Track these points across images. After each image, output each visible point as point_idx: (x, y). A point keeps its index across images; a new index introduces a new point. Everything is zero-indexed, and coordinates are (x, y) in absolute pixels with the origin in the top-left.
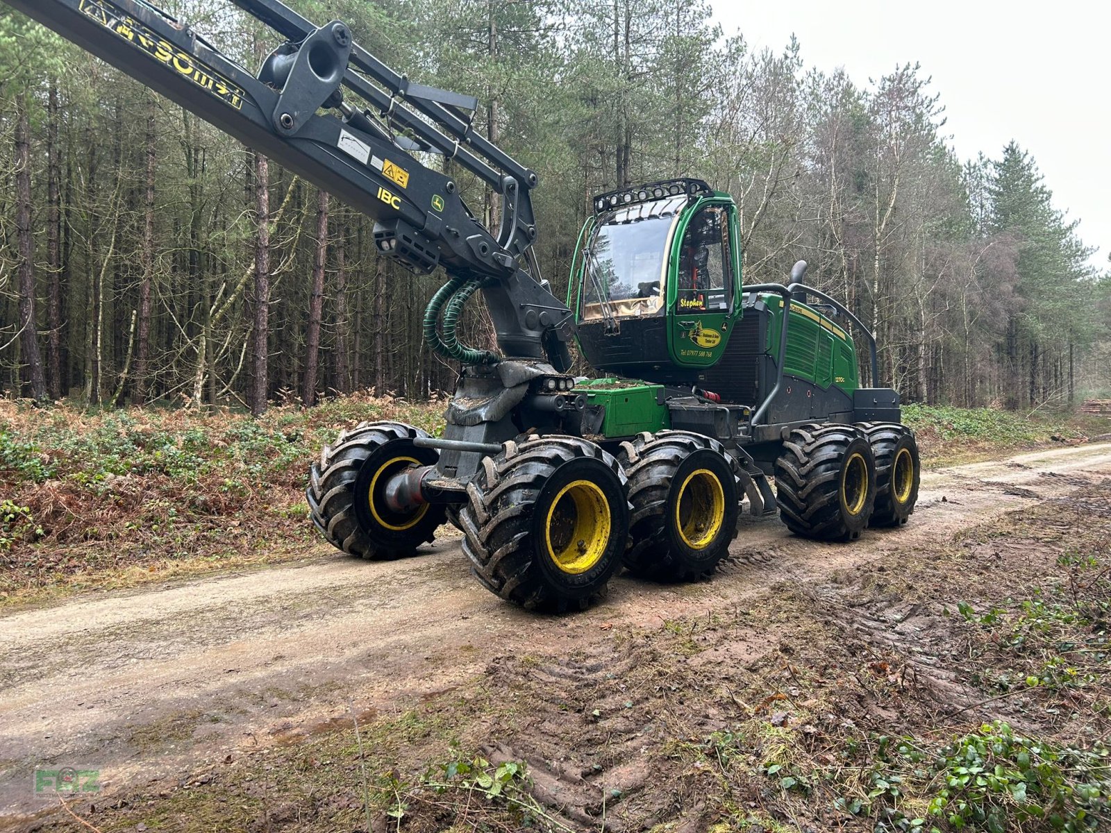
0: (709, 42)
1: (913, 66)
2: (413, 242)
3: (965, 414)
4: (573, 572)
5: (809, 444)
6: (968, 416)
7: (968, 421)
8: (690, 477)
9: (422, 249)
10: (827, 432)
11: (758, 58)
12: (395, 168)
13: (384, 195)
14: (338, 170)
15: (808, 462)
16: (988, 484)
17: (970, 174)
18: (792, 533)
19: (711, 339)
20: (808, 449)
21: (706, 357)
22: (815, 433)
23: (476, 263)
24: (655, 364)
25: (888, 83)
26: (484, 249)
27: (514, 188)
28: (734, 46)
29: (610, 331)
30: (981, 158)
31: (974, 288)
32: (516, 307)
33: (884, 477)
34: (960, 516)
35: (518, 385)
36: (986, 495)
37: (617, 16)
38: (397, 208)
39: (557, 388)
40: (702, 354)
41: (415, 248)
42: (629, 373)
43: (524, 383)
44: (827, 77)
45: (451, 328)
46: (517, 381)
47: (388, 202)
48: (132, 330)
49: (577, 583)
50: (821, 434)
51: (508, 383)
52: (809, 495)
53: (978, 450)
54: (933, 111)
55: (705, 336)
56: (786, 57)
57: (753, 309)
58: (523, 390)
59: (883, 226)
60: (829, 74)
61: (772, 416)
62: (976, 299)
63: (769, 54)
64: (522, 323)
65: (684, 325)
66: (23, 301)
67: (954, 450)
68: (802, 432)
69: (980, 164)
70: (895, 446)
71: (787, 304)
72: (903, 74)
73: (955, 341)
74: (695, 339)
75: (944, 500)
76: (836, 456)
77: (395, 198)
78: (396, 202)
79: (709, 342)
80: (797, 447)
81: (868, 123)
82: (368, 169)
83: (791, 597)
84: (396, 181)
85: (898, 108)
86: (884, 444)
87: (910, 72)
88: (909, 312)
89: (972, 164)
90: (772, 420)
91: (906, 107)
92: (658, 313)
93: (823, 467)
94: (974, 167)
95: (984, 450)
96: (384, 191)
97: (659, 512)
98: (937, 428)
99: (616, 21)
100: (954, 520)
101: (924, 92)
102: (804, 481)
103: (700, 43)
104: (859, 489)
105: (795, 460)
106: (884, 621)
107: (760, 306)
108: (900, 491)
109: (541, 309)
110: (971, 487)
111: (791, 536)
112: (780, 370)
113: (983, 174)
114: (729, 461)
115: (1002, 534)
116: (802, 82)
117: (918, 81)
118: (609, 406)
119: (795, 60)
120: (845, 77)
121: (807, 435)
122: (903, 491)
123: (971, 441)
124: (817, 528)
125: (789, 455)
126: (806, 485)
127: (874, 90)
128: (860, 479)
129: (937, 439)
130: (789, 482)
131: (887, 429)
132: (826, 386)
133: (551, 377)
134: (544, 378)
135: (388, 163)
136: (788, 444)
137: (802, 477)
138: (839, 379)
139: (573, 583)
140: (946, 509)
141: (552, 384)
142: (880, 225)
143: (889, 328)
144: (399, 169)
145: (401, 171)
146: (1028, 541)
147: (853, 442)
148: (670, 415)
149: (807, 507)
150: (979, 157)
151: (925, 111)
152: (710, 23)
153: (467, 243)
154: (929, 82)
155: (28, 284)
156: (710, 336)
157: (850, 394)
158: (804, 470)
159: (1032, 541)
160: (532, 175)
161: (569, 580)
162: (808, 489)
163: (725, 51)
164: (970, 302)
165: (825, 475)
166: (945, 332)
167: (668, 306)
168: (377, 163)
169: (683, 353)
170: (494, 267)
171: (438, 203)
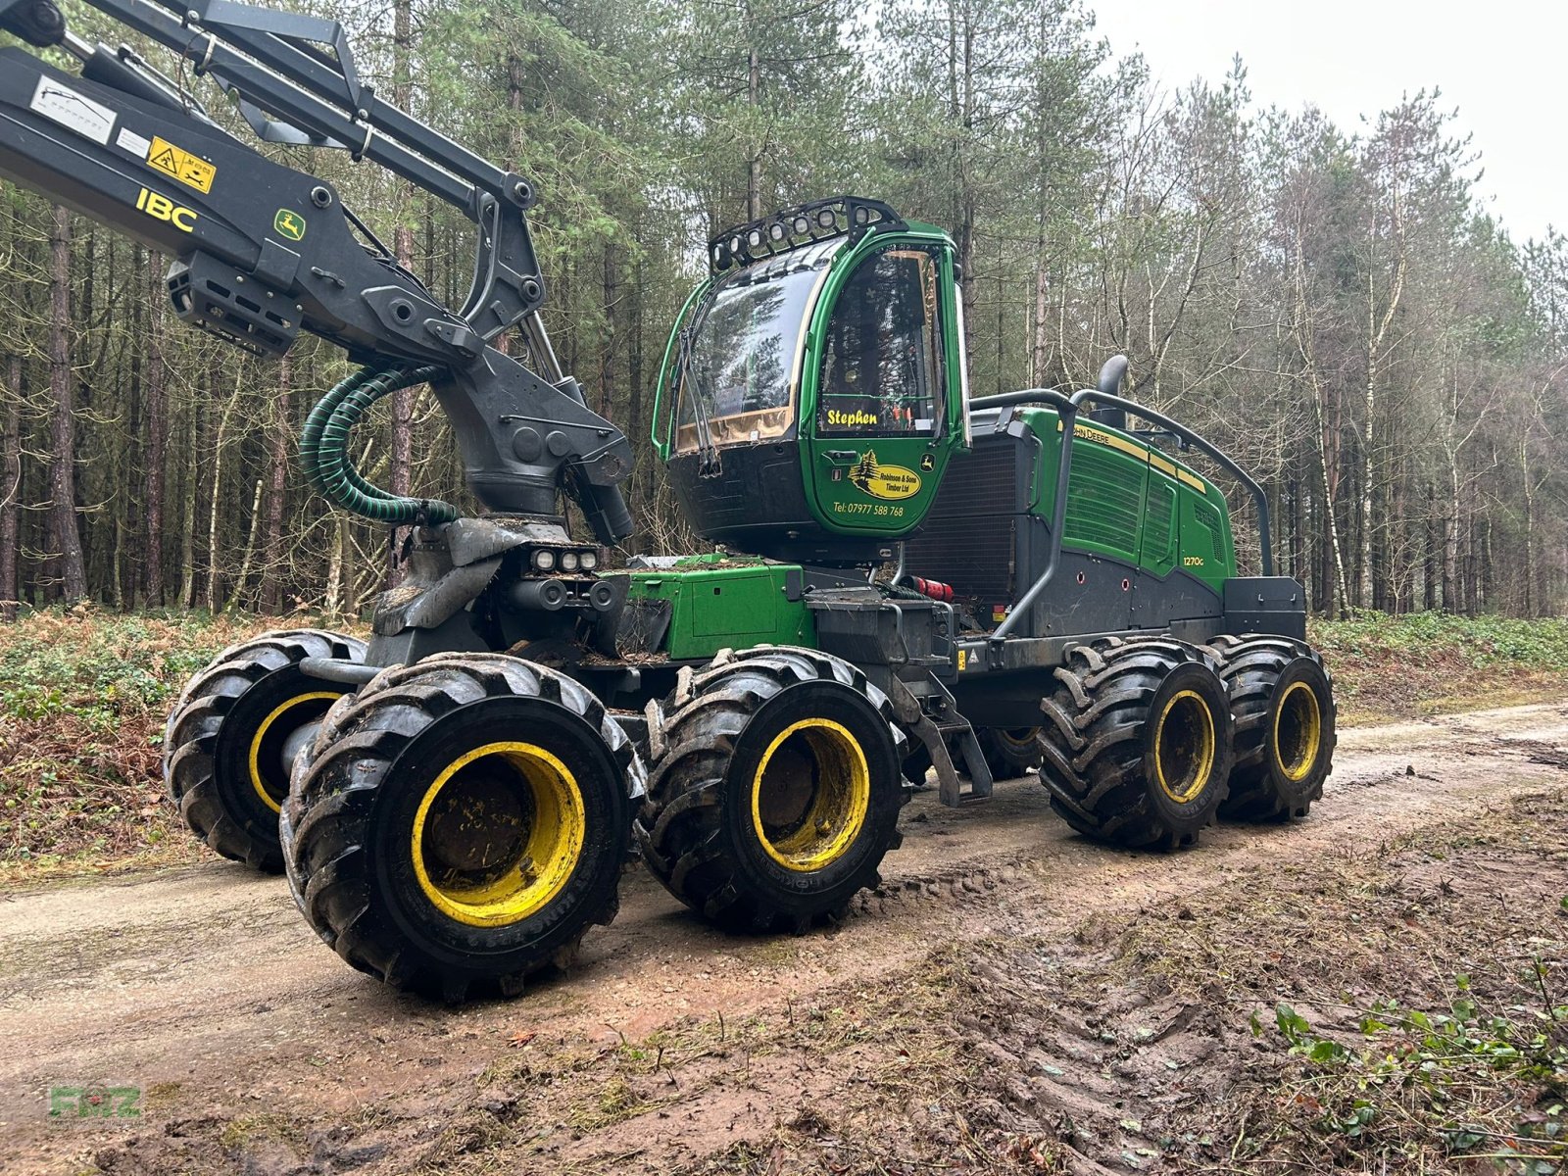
0: (1089, 65)
1: (1430, 92)
2: (234, 295)
3: (1518, 628)
4: (485, 924)
5: (1095, 673)
6: (1524, 631)
7: (1521, 639)
8: (786, 733)
9: (256, 309)
10: (1129, 651)
11: (1185, 94)
12: (179, 154)
13: (152, 204)
14: (35, 151)
15: (1089, 706)
16: (1509, 743)
17: (1533, 258)
18: (1076, 833)
19: (899, 484)
20: (1092, 682)
21: (889, 516)
22: (1108, 653)
23: (387, 338)
24: (792, 528)
25: (1389, 120)
26: (403, 312)
27: (492, 211)
28: (1129, 69)
29: (708, 469)
30: (1552, 235)
31: (1538, 431)
32: (491, 422)
33: (1254, 734)
34: (1422, 803)
35: (479, 562)
36: (1494, 765)
37: (954, 33)
38: (189, 229)
39: (558, 567)
40: (882, 510)
41: (237, 306)
42: (746, 543)
43: (492, 558)
44: (1293, 118)
45: (331, 456)
46: (475, 555)
47: (166, 217)
48: (255, 508)
49: (491, 943)
50: (1118, 655)
51: (461, 558)
52: (1090, 765)
53: (1529, 685)
54: (1462, 160)
55: (884, 477)
56: (1227, 89)
57: (1004, 435)
58: (488, 572)
59: (1380, 337)
60: (1296, 112)
61: (1042, 623)
62: (1544, 450)
63: (1201, 89)
64: (505, 452)
65: (834, 457)
66: (55, 462)
67: (1486, 685)
68: (1088, 652)
69: (1549, 243)
70: (1276, 677)
71: (1069, 426)
72: (1413, 107)
73: (1511, 515)
74: (865, 484)
75: (1410, 772)
76: (1138, 695)
77: (180, 210)
78: (182, 217)
79: (897, 489)
80: (1073, 679)
81: (1360, 182)
82: (111, 152)
83: (943, 979)
84: (182, 177)
85: (1407, 158)
86: (1258, 674)
87: (1424, 102)
88: (1431, 470)
89: (1536, 244)
90: (1044, 631)
91: (1419, 155)
92: (785, 436)
93: (1118, 714)
94: (1540, 250)
95: (1540, 684)
96: (154, 197)
97: (708, 800)
98: (1463, 651)
99: (952, 42)
100: (1408, 809)
101: (1446, 132)
102: (1082, 740)
103: (1078, 66)
104: (1200, 756)
105: (1070, 705)
106: (1110, 1042)
107: (1016, 430)
108: (1291, 756)
109: (549, 427)
110: (1475, 749)
111: (1073, 839)
112: (1055, 542)
113: (1555, 259)
114: (879, 705)
115: (1479, 843)
116: (1251, 124)
117: (1437, 114)
118: (678, 602)
119: (1239, 92)
120: (1321, 116)
121: (1094, 657)
122: (1302, 758)
123: (1519, 672)
124: (1109, 826)
125: (1061, 693)
126: (1086, 746)
127: (1369, 132)
128: (1201, 737)
129: (1462, 668)
130: (1059, 740)
131: (1265, 646)
132: (1164, 571)
133: (546, 548)
134: (530, 550)
135: (161, 145)
136: (1062, 673)
137: (1079, 732)
138: (1191, 561)
139: (482, 946)
140: (1405, 788)
141: (545, 561)
142: (1376, 335)
143: (1395, 495)
144: (189, 157)
145: (196, 160)
146: (1526, 857)
147: (1177, 670)
148: (815, 619)
149: (1090, 787)
150: (1548, 233)
151: (1449, 160)
152: (1091, 37)
153: (363, 301)
154: (1455, 115)
155: (63, 440)
156: (898, 479)
157: (1217, 588)
158: (1083, 720)
159: (1534, 857)
160: (520, 184)
161: (472, 940)
162: (1089, 755)
163: (1116, 78)
164: (1532, 455)
165: (1120, 727)
166: (1492, 500)
167: (802, 420)
168: (131, 142)
169: (839, 508)
170: (429, 345)
171: (289, 224)
